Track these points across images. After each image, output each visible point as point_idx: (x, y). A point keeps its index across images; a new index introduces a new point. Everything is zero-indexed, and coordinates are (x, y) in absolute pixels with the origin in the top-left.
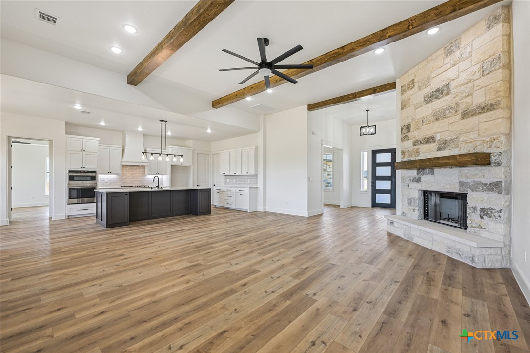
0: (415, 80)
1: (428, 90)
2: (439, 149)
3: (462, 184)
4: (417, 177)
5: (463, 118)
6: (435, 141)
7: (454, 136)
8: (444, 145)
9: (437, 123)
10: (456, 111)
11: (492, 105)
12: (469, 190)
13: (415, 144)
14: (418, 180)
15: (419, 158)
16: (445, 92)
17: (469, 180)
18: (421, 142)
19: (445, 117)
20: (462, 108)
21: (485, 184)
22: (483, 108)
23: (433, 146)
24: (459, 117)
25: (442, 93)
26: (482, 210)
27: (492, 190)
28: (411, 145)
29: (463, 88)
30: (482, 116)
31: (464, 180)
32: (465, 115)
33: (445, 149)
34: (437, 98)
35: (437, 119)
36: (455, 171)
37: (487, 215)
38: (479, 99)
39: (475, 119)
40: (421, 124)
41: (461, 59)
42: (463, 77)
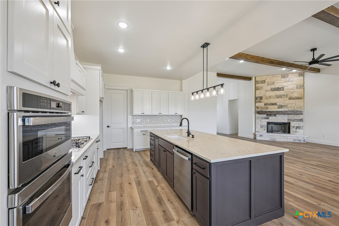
0: (266, 81)
1: (273, 86)
2: (279, 108)
3: (288, 120)
4: (267, 117)
5: (289, 99)
6: (277, 105)
7: (286, 105)
8: (281, 107)
9: (277, 99)
10: (287, 97)
11: (300, 98)
12: (292, 121)
13: (265, 105)
14: (268, 118)
15: (268, 110)
16: (282, 89)
17: (292, 118)
18: (269, 104)
19: (282, 97)
20: (289, 96)
21: (298, 120)
22: (297, 98)
23: (276, 107)
24: (287, 99)
25: (280, 89)
26: (297, 127)
27: (300, 121)
28: (263, 105)
29: (290, 90)
30: (296, 100)
31: (290, 118)
32: (291, 98)
33: (281, 108)
34: (278, 90)
35: (277, 98)
36: (286, 116)
37: (298, 128)
38: (295, 95)
39: (294, 101)
40: (269, 98)
41: (289, 81)
42: (290, 87)
